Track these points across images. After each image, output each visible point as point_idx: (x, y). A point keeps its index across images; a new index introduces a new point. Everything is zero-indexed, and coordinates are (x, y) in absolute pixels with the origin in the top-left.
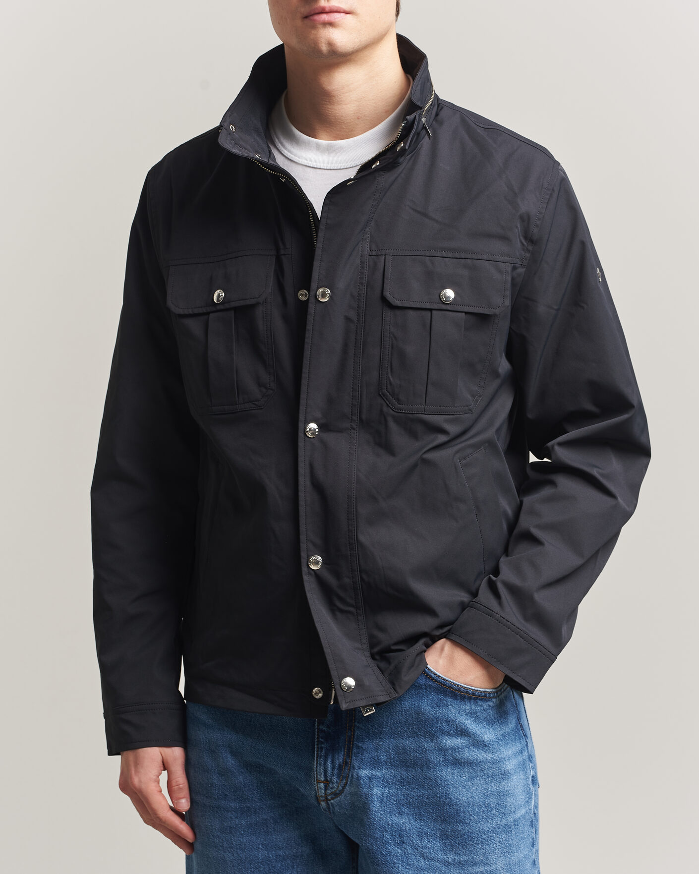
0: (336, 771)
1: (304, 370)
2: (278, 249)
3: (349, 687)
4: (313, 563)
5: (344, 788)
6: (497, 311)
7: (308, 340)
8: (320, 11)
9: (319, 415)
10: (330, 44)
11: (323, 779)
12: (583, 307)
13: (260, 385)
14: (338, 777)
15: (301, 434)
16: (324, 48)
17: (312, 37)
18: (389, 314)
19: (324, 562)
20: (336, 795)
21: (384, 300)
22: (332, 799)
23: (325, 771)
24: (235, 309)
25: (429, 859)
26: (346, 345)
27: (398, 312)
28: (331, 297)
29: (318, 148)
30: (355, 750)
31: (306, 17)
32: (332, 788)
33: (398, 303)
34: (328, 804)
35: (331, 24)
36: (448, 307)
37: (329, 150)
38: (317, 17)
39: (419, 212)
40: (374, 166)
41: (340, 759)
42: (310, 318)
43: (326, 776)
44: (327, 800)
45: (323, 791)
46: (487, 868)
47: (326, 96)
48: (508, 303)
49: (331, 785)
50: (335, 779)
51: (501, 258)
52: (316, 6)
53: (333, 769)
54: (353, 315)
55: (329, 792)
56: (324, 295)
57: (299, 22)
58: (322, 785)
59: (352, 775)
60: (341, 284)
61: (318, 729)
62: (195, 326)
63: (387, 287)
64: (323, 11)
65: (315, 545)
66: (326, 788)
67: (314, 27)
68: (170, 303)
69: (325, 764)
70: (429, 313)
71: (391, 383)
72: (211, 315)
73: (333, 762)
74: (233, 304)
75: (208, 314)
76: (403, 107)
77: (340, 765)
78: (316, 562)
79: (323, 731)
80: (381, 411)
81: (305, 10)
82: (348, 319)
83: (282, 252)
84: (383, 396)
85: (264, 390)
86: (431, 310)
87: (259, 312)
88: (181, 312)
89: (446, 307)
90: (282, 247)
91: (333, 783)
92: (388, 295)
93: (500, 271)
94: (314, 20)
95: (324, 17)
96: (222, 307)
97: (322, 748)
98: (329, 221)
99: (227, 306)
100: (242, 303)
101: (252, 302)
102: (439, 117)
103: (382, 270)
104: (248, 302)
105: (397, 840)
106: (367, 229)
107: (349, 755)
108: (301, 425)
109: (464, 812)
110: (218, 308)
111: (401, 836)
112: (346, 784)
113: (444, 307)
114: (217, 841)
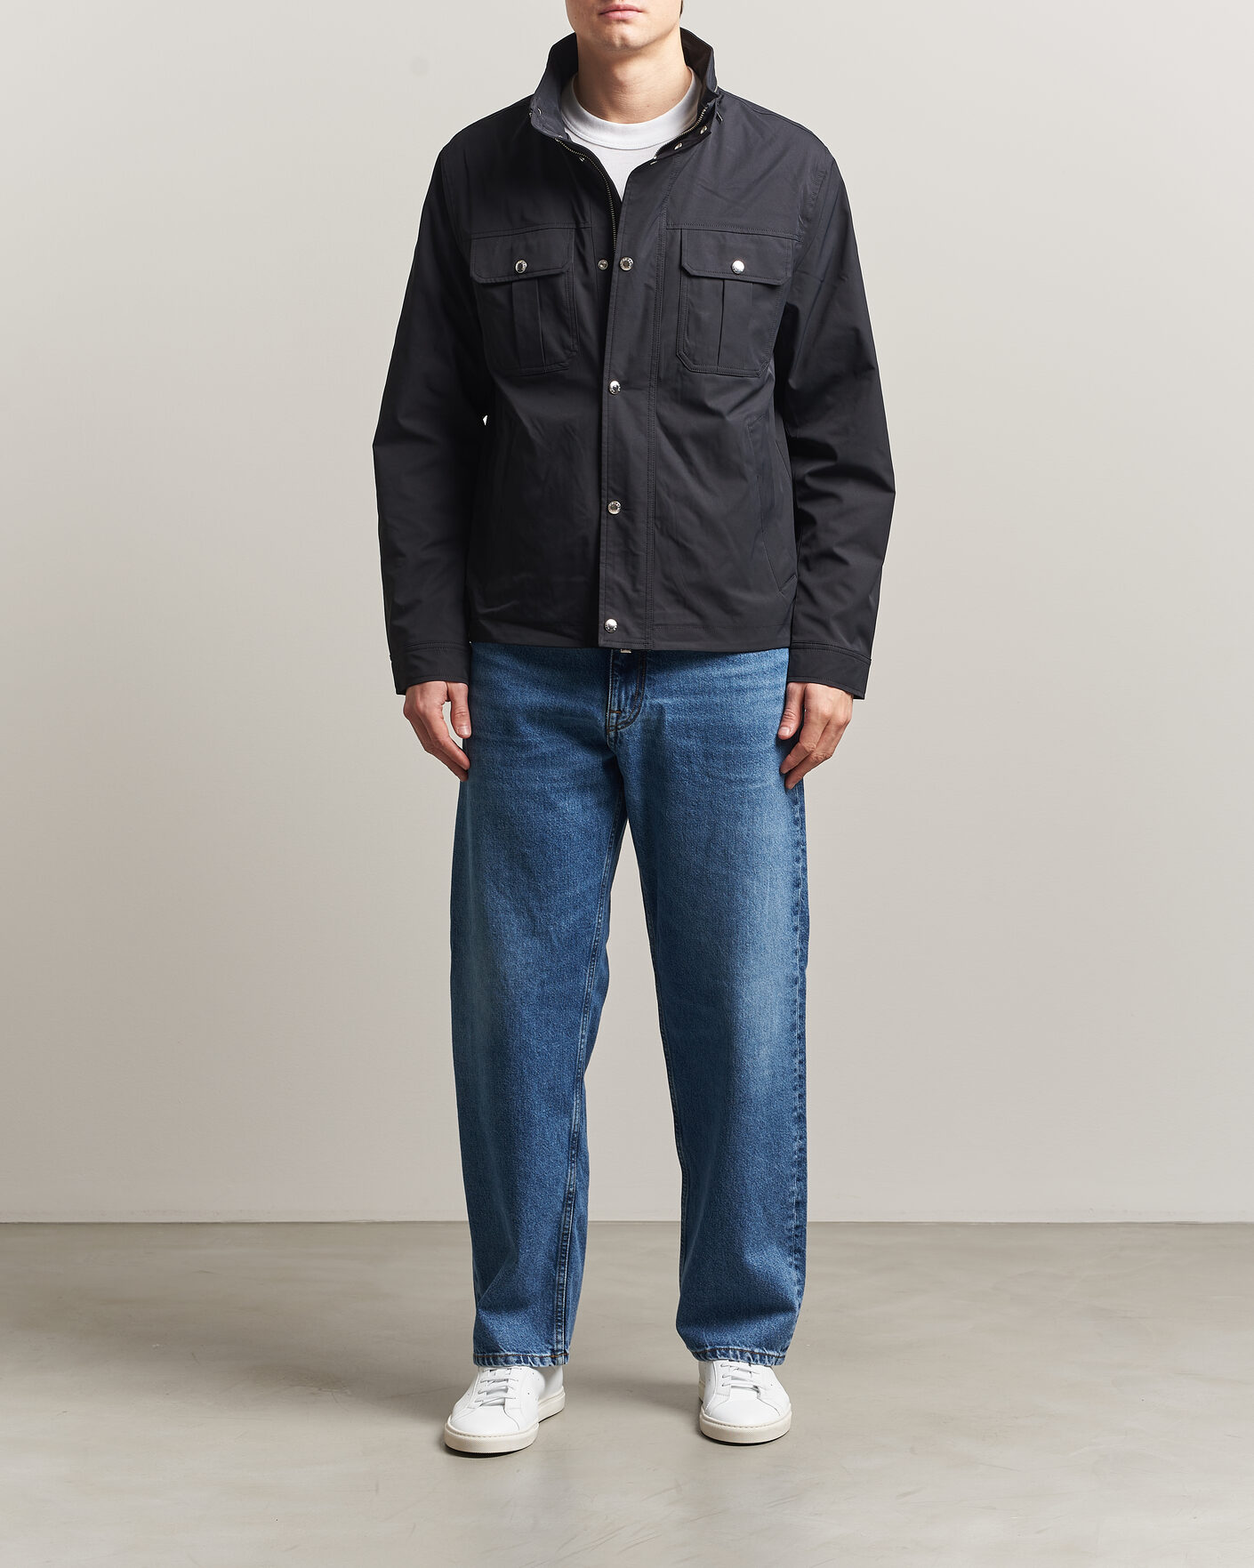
0: (629, 701)
1: (608, 333)
2: (577, 223)
3: (611, 628)
4: (612, 508)
5: (635, 716)
6: (780, 282)
7: (612, 305)
8: (615, 8)
9: (621, 373)
10: (623, 39)
11: (616, 709)
12: (843, 280)
13: (564, 346)
14: (631, 707)
15: (605, 391)
16: (618, 42)
17: (606, 31)
18: (686, 281)
19: (622, 508)
20: (627, 723)
21: (682, 269)
22: (622, 728)
23: (619, 702)
24: (538, 278)
25: (713, 777)
26: (646, 310)
27: (694, 281)
28: (633, 266)
29: (612, 130)
30: (647, 682)
31: (601, 14)
32: (624, 717)
33: (695, 273)
34: (616, 733)
35: (624, 21)
36: (739, 277)
37: (623, 132)
38: (611, 14)
39: (711, 191)
40: (676, 148)
41: (632, 690)
42: (614, 285)
43: (619, 706)
44: (617, 729)
45: (614, 721)
46: (764, 784)
47: (619, 86)
48: (790, 275)
49: (623, 715)
50: (628, 709)
51: (782, 234)
52: (611, 4)
53: (626, 699)
54: (652, 283)
55: (620, 721)
56: (626, 264)
57: (595, 18)
58: (615, 715)
59: (645, 704)
60: (643, 255)
61: (613, 663)
62: (499, 295)
63: (684, 258)
64: (618, 9)
65: (614, 492)
66: (618, 718)
67: (609, 22)
68: (473, 274)
69: (619, 695)
70: (722, 282)
71: (687, 346)
72: (514, 284)
73: (626, 693)
74: (537, 274)
75: (510, 283)
76: (688, 97)
77: (632, 696)
78: (615, 509)
79: (618, 665)
80: (678, 371)
81: (600, 7)
82: (648, 287)
83: (582, 225)
84: (679, 357)
85: (568, 352)
86: (723, 279)
87: (562, 281)
88: (483, 281)
89: (737, 278)
90: (581, 220)
91: (625, 713)
92: (685, 265)
93: (783, 246)
94: (609, 17)
95: (619, 15)
96: (525, 276)
97: (616, 680)
98: (631, 198)
99: (530, 275)
100: (545, 273)
101: (557, 271)
102: (722, 104)
103: (679, 243)
104: (552, 272)
105: (685, 760)
106: (664, 205)
107: (641, 686)
108: (605, 383)
109: (746, 734)
110: (521, 277)
111: (688, 757)
112: (638, 713)
113: (735, 277)
114: (497, 773)
